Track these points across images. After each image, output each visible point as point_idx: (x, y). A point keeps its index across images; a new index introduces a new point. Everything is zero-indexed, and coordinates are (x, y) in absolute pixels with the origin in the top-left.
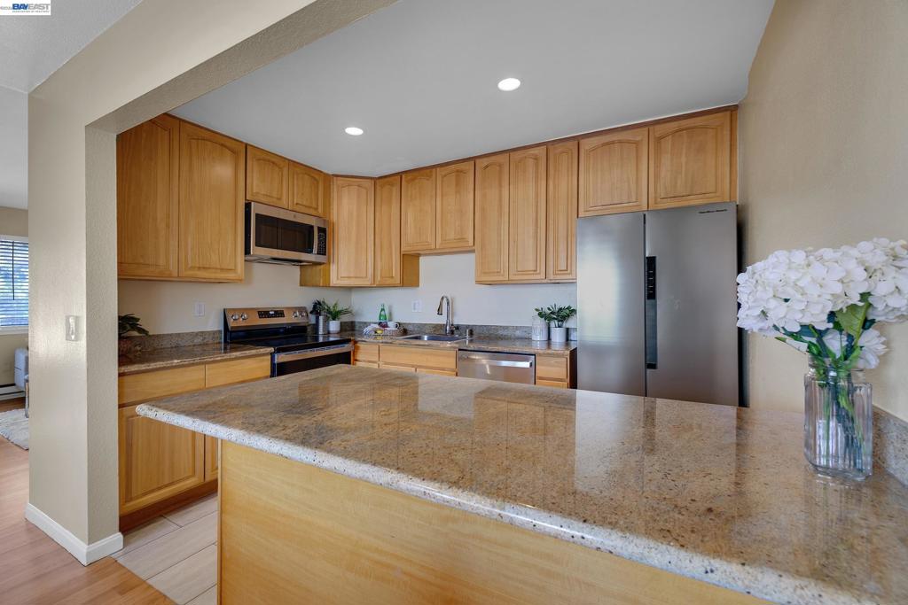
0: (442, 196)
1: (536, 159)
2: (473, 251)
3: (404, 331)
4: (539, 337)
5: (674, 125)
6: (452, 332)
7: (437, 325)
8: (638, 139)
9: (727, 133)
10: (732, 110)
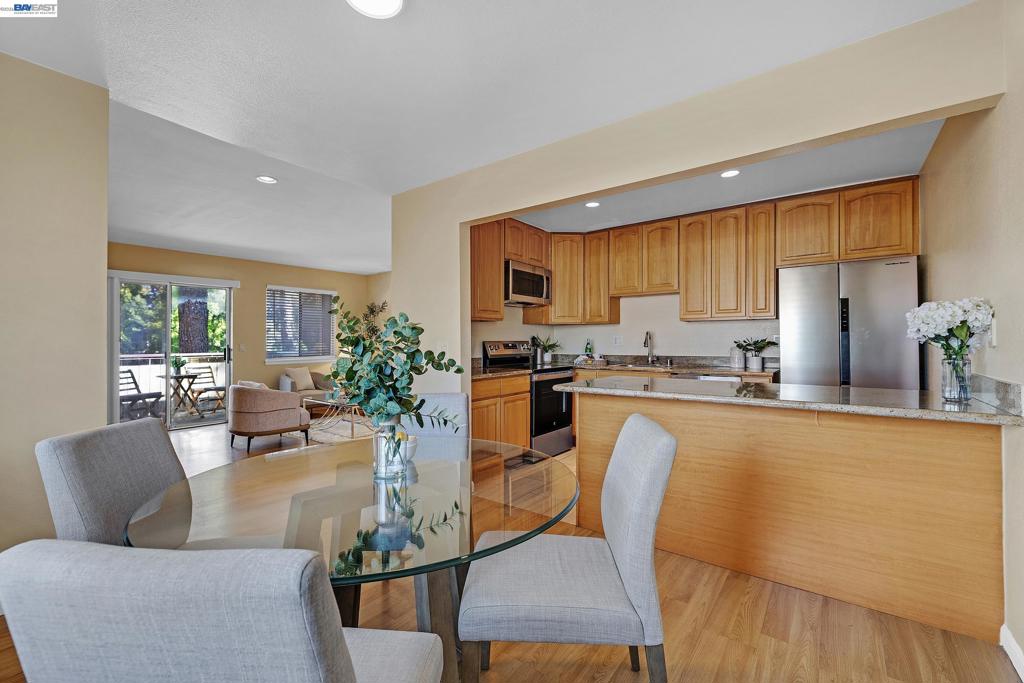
0: (648, 248)
1: (736, 218)
2: (678, 293)
3: (608, 361)
4: (737, 365)
5: (863, 191)
6: (653, 362)
7: (638, 357)
8: (829, 202)
9: (909, 197)
10: (914, 179)
